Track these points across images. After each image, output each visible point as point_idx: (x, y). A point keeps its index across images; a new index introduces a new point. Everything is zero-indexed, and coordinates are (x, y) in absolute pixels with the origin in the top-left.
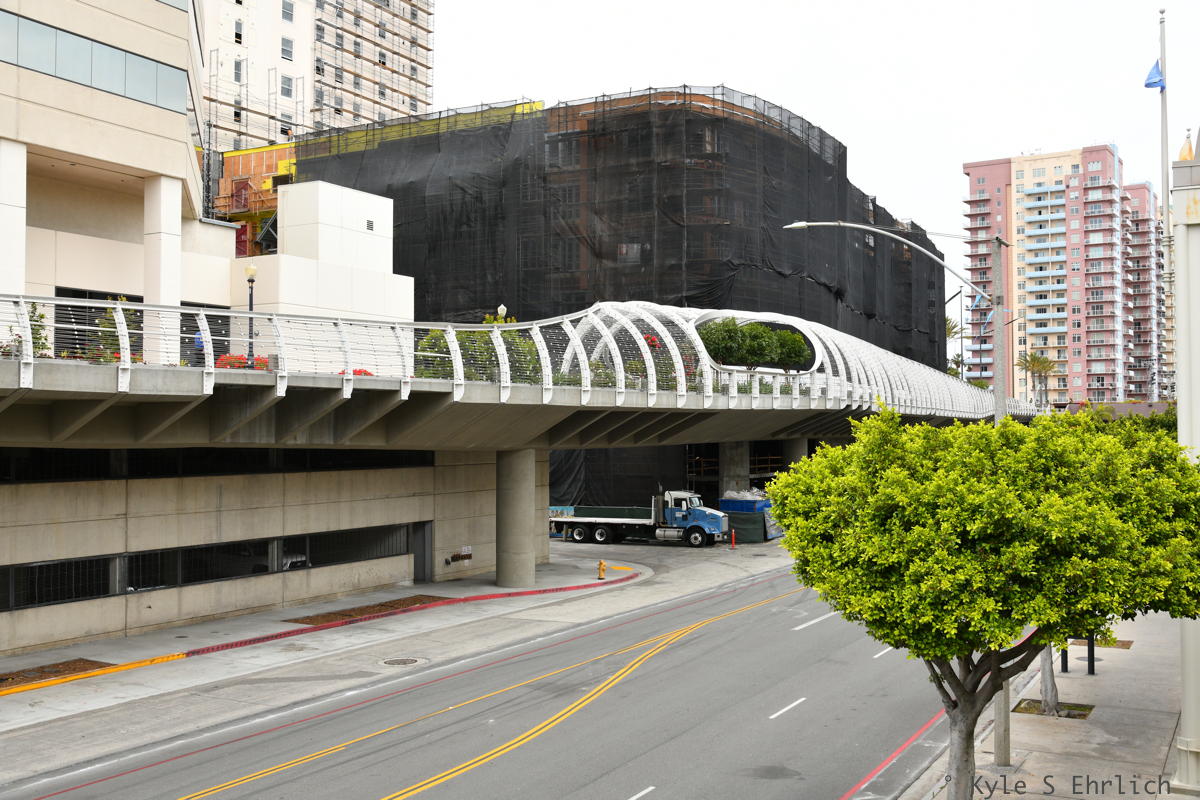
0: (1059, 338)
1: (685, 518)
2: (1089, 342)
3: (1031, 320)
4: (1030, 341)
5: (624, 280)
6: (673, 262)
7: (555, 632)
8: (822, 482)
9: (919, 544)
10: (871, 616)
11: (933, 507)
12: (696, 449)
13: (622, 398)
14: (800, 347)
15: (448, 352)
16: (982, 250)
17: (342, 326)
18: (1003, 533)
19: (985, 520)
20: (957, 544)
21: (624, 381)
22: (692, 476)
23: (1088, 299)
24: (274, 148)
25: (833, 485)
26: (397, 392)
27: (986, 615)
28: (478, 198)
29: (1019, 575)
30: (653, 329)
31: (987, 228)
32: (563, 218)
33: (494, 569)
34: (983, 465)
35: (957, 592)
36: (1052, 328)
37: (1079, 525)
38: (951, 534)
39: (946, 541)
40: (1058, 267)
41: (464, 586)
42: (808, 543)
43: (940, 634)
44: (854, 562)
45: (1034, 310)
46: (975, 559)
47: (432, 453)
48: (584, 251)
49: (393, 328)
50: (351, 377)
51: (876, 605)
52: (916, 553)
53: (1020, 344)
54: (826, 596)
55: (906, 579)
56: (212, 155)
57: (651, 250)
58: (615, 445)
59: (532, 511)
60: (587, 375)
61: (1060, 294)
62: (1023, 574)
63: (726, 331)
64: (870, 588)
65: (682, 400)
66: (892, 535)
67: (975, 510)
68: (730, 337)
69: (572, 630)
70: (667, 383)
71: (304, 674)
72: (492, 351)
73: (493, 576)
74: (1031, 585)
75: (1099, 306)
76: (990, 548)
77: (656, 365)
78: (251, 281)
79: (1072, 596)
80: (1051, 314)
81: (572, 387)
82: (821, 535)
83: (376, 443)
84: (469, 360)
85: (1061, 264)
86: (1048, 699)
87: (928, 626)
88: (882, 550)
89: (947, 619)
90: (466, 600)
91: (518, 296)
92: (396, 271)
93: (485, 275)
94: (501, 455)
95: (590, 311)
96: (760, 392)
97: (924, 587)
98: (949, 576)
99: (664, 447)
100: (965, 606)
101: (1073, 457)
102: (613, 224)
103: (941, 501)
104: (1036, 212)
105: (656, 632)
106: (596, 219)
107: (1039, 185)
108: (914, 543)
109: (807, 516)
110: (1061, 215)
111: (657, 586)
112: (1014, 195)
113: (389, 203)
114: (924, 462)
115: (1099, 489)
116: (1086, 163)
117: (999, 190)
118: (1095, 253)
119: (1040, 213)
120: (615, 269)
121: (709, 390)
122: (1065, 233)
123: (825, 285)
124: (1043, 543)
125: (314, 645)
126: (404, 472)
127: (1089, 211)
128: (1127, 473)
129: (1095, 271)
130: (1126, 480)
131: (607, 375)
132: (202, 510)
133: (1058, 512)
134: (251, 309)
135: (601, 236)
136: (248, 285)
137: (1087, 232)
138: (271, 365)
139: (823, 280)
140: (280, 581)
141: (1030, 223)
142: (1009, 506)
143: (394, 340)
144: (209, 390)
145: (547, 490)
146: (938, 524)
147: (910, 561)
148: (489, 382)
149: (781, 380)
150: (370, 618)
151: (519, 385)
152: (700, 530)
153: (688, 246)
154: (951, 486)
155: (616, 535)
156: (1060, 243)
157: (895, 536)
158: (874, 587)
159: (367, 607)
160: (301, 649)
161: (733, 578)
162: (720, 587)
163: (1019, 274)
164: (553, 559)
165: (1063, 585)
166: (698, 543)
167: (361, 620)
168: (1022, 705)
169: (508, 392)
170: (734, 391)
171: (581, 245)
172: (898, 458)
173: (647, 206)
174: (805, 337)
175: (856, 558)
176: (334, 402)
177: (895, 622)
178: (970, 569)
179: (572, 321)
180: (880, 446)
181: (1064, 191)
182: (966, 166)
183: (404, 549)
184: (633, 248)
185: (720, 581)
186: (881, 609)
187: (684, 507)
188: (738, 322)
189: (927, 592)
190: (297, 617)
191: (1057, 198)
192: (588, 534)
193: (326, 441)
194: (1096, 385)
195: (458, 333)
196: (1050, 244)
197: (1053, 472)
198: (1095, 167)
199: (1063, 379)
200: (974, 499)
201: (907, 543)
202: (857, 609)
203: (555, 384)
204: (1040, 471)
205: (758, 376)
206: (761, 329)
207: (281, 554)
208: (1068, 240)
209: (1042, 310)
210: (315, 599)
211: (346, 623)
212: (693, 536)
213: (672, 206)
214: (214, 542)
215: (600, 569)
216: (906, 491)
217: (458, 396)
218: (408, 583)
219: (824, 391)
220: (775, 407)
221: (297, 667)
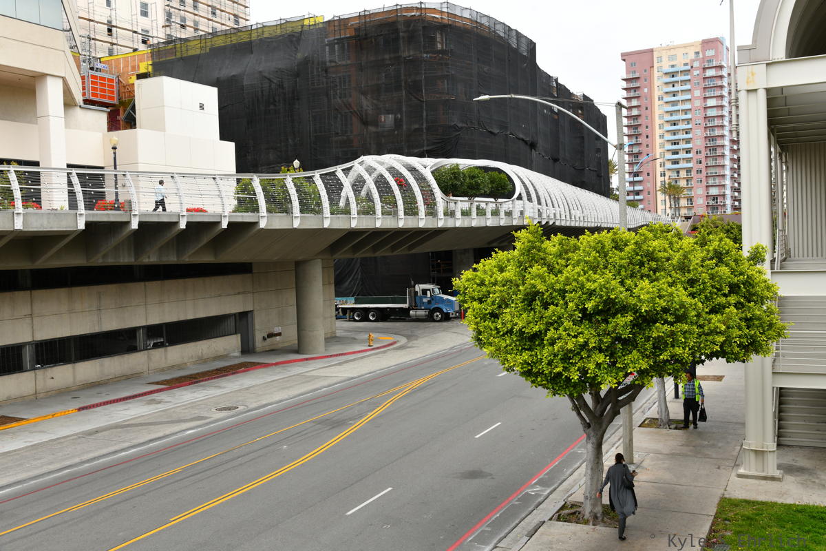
0: (687, 171)
1: (429, 302)
2: (707, 174)
3: (668, 160)
4: (667, 174)
5: (383, 140)
6: (417, 126)
7: (336, 384)
8: (491, 277)
9: (553, 318)
10: (522, 368)
11: (563, 293)
12: (437, 255)
13: (380, 222)
14: (505, 183)
15: (255, 194)
16: (635, 112)
17: (177, 178)
18: (610, 308)
19: (597, 300)
20: (579, 317)
21: (380, 210)
22: (434, 274)
23: (706, 144)
24: (136, 53)
25: (499, 279)
26: (219, 223)
27: (598, 365)
28: (281, 86)
29: (621, 337)
30: (401, 174)
31: (638, 97)
32: (340, 98)
33: (297, 342)
34: (598, 262)
35: (578, 350)
36: (683, 165)
37: (662, 301)
38: (575, 311)
39: (571, 316)
40: (686, 123)
41: (275, 354)
42: (481, 319)
43: (568, 379)
44: (510, 332)
45: (670, 153)
46: (592, 327)
47: (251, 264)
48: (355, 121)
49: (214, 178)
50: (185, 213)
51: (525, 361)
52: (552, 324)
53: (661, 176)
54: (492, 355)
55: (545, 342)
56: (92, 59)
57: (401, 119)
58: (378, 254)
59: (322, 300)
60: (354, 208)
61: (688, 141)
62: (623, 337)
63: (452, 174)
64: (522, 350)
65: (422, 221)
66: (535, 312)
67: (591, 293)
68: (455, 178)
69: (347, 382)
70: (411, 210)
71: (159, 420)
72: (286, 192)
73: (297, 348)
74: (630, 344)
75: (714, 149)
76: (602, 319)
77: (403, 198)
78: (114, 148)
79: (658, 350)
80: (682, 155)
81: (344, 216)
82: (490, 314)
83: (208, 258)
84: (269, 199)
85: (688, 121)
86: (663, 418)
87: (560, 374)
88: (529, 323)
89: (572, 370)
90: (276, 364)
91: (311, 154)
92: (222, 138)
93: (287, 140)
94: (298, 264)
95: (356, 162)
96: (477, 215)
97: (556, 348)
98: (573, 339)
99: (415, 255)
100: (584, 360)
101: (661, 255)
102: (374, 101)
103: (568, 288)
104: (671, 85)
105: (403, 382)
106: (363, 97)
107: (673, 66)
108: (550, 317)
109: (480, 301)
110: (688, 87)
111: (408, 349)
112: (656, 74)
113: (214, 91)
114: (559, 261)
115: (678, 276)
116: (704, 50)
117: (645, 71)
118: (711, 113)
119: (673, 86)
120: (377, 132)
121: (441, 214)
122: (690, 100)
123: (523, 140)
124: (638, 315)
125: (169, 399)
126: (230, 278)
127: (707, 83)
128: (697, 264)
129: (711, 125)
130: (696, 269)
131: (369, 207)
132: (87, 310)
133: (648, 293)
134: (115, 168)
135: (366, 110)
136: (112, 151)
137: (705, 98)
138: (126, 207)
139: (521, 136)
140: (146, 356)
141: (667, 93)
142: (613, 290)
143: (215, 187)
144: (81, 226)
145: (333, 287)
146: (566, 304)
147: (547, 330)
148: (285, 214)
149: (492, 206)
150: (209, 379)
151: (306, 215)
152: (440, 310)
153: (427, 115)
154: (576, 277)
155: (383, 316)
156: (687, 106)
157: (537, 313)
158: (524, 348)
159: (209, 371)
160: (159, 402)
161: (461, 342)
162: (451, 348)
163: (660, 128)
164: (339, 333)
165: (651, 343)
166: (438, 319)
167: (202, 381)
168: (646, 422)
169: (298, 220)
170: (458, 215)
171: (353, 118)
172: (542, 259)
173: (398, 88)
174: (507, 175)
175: (512, 329)
176: (174, 232)
177: (538, 372)
178: (588, 334)
179: (343, 170)
180: (529, 251)
181: (689, 70)
182: (623, 55)
183: (233, 329)
184: (389, 117)
185: (452, 345)
186: (528, 364)
187: (429, 295)
188: (461, 167)
189: (559, 351)
190: (156, 381)
191: (685, 75)
192: (364, 315)
193: (172, 259)
194: (712, 203)
195: (261, 181)
196: (680, 107)
197: (646, 265)
198: (710, 53)
199: (690, 199)
200: (591, 286)
201: (545, 318)
202: (512, 364)
203: (332, 213)
204: (637, 265)
205: (475, 204)
206: (477, 171)
207: (145, 338)
208: (693, 104)
209: (675, 152)
210: (172, 367)
211: (192, 383)
212: (435, 314)
213: (415, 88)
214: (97, 331)
215: (369, 339)
216: (545, 282)
217: (263, 224)
218: (237, 354)
219: (522, 213)
220: (488, 225)
221: (155, 415)
